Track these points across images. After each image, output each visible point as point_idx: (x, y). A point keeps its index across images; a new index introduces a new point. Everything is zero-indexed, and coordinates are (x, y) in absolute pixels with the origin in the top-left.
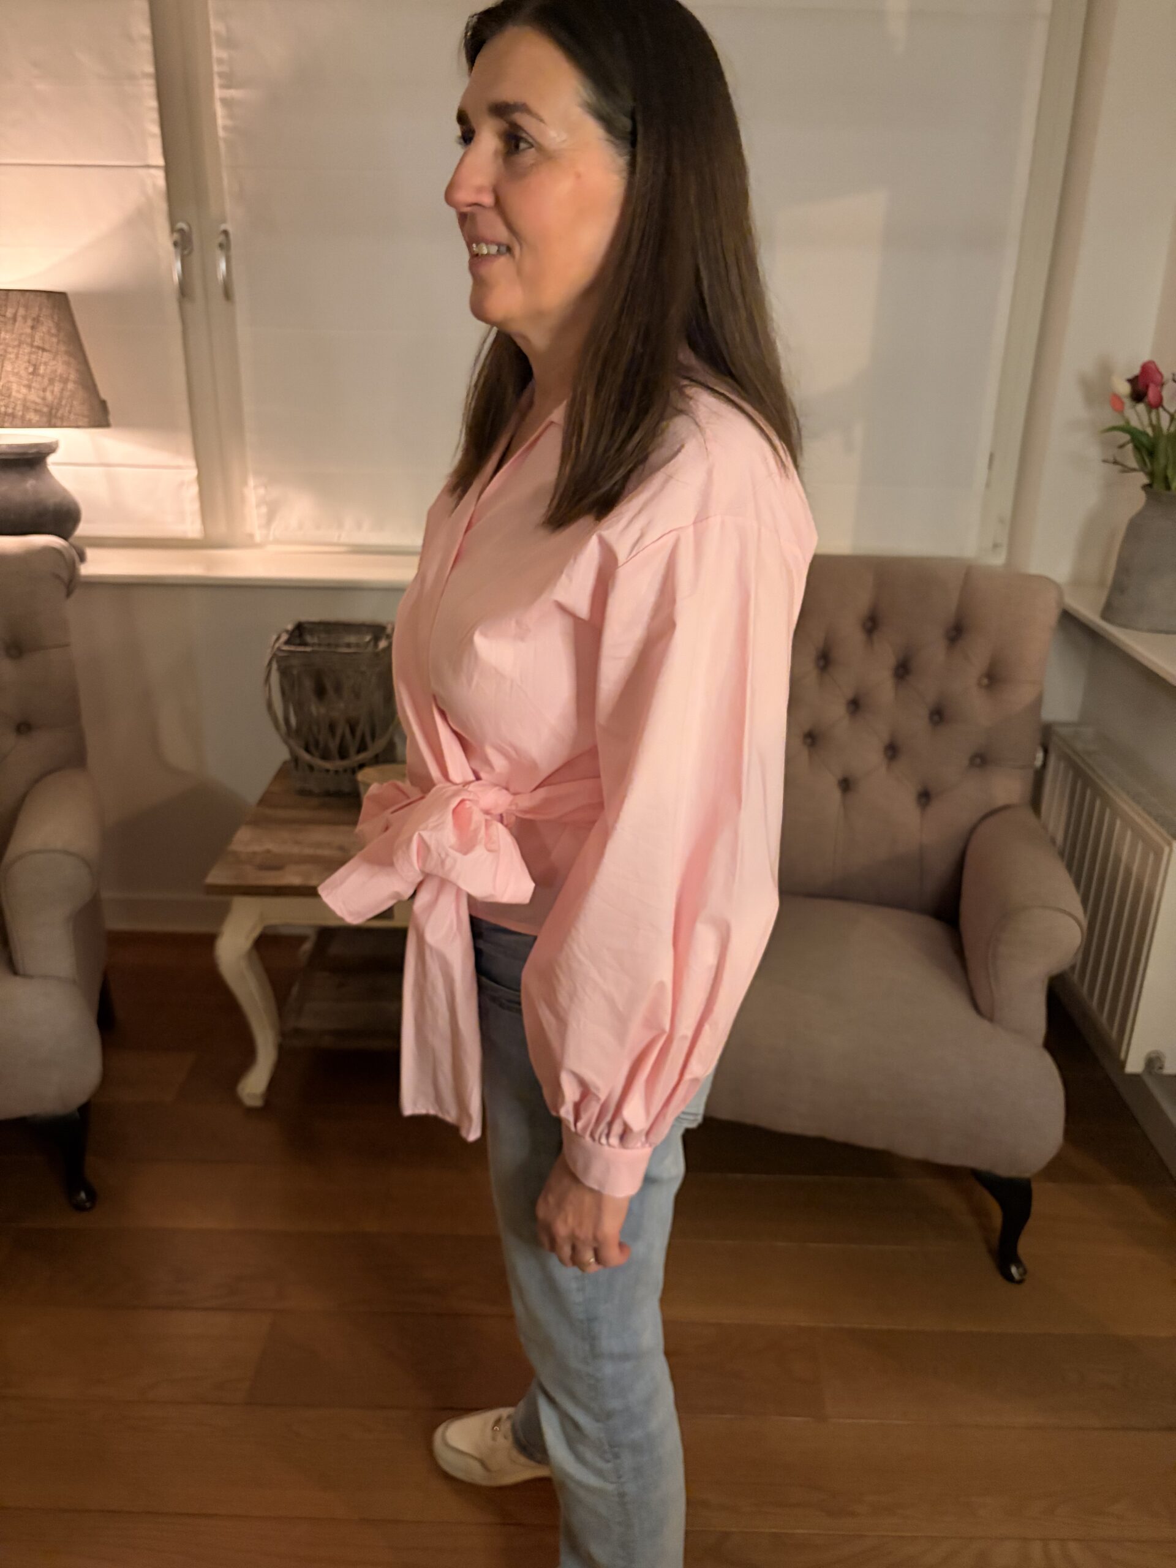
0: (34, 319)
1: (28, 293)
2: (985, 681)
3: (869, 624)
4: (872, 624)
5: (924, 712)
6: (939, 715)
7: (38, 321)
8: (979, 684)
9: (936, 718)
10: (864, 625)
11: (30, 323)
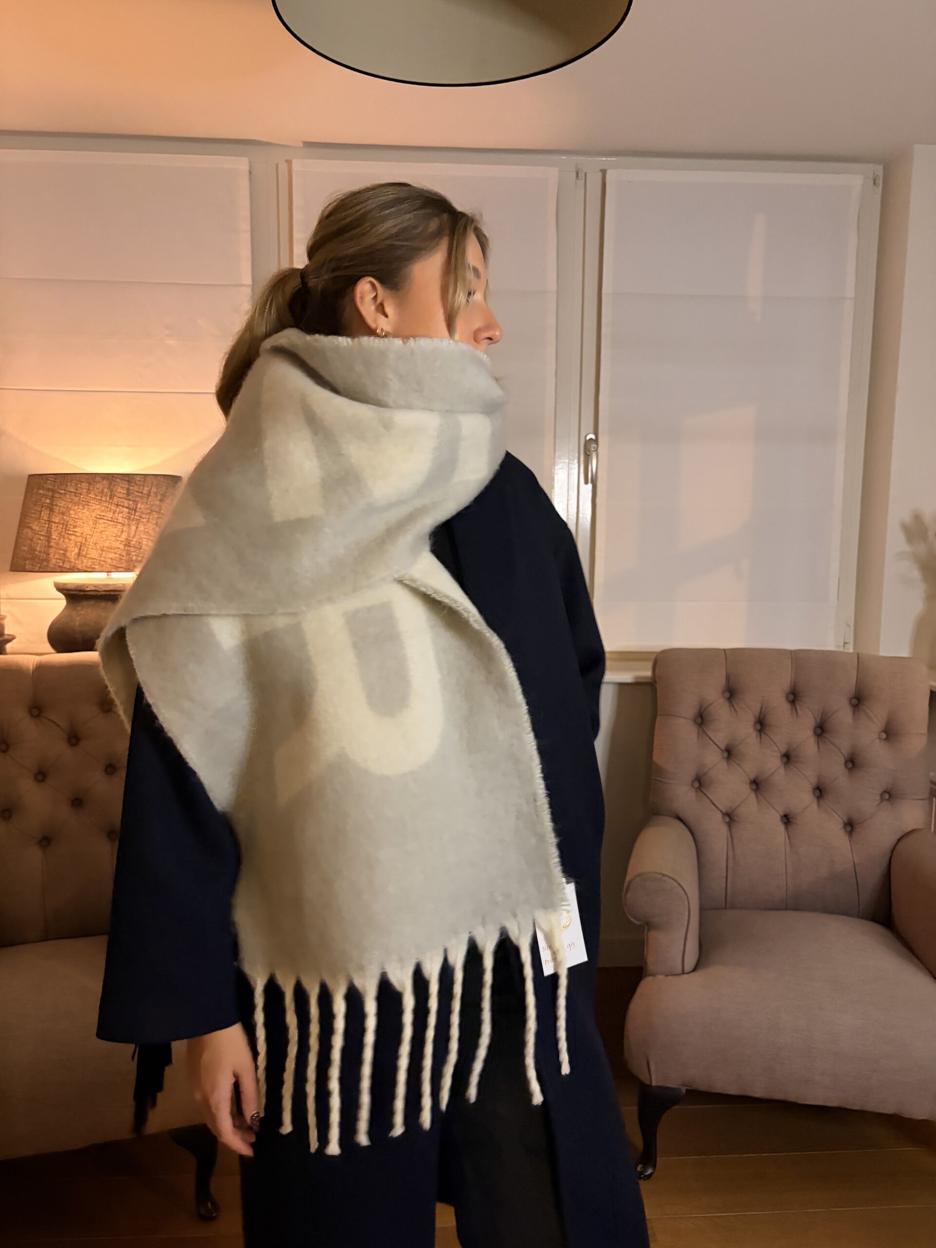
0: (162, 495)
1: (159, 478)
2: (884, 736)
3: (791, 697)
4: (794, 697)
5: (842, 760)
6: (853, 763)
7: (165, 496)
8: (880, 739)
9: (850, 765)
10: (787, 698)
11: (159, 498)
